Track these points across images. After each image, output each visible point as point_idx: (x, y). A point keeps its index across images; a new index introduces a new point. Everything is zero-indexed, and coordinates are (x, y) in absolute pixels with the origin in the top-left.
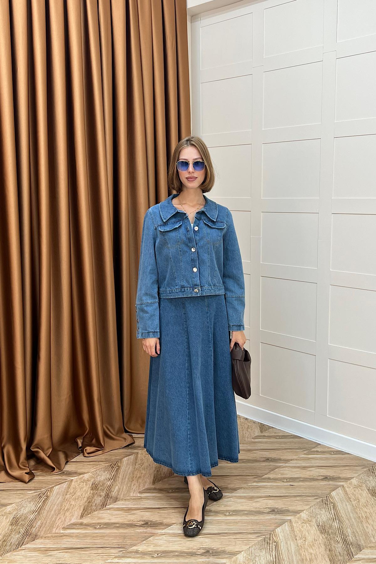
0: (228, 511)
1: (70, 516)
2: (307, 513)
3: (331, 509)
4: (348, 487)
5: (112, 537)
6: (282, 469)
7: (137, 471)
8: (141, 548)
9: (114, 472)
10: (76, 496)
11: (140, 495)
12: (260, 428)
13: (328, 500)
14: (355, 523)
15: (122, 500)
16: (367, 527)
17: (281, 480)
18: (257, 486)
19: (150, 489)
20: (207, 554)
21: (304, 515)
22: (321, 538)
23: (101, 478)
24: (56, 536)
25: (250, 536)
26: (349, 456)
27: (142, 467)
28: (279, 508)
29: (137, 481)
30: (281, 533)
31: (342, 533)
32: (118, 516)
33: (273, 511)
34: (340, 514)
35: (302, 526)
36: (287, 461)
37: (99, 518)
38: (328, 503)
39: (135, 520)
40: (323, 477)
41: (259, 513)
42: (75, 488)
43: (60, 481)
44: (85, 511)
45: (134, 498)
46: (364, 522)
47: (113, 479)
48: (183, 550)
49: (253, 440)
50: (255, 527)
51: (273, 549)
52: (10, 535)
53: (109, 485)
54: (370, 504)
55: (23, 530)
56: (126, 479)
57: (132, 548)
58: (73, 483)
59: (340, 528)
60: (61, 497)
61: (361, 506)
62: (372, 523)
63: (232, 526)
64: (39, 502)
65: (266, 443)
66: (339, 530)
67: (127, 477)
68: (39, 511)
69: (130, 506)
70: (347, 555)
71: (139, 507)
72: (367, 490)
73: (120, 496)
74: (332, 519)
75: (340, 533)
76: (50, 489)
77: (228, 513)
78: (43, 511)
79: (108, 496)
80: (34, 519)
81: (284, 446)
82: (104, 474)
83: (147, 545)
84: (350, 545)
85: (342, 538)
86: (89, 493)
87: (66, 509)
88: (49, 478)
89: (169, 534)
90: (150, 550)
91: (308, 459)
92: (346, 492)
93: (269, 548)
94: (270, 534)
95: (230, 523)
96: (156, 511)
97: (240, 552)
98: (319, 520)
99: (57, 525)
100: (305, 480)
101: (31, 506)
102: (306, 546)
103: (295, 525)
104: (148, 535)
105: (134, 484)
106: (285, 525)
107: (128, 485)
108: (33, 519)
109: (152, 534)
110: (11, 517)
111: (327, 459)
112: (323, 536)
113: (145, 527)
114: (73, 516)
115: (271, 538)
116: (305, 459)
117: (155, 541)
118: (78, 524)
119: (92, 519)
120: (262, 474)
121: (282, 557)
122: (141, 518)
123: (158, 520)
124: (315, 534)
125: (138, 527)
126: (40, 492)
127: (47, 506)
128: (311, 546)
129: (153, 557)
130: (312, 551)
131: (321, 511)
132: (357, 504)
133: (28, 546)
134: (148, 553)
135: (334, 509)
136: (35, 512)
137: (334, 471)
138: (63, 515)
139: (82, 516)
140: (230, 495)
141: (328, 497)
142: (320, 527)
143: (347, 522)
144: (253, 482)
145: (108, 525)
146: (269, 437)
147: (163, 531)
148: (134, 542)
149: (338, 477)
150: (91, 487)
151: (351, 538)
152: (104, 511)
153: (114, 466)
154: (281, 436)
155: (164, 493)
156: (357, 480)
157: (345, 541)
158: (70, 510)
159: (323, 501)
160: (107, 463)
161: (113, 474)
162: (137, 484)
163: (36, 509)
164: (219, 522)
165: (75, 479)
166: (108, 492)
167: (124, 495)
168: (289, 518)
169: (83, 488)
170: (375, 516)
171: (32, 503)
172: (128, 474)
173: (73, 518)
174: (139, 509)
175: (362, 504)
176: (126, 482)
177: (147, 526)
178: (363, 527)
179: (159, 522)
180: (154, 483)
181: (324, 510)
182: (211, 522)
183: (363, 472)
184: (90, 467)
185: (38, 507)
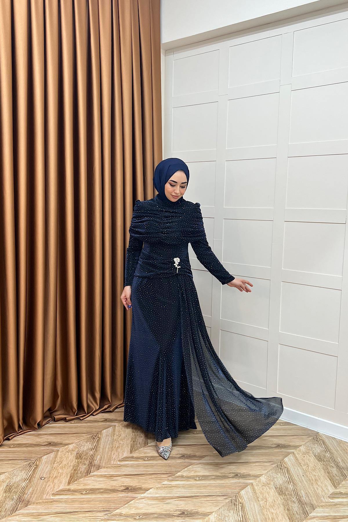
0: (198, 476)
1: (58, 483)
2: (266, 477)
3: (285, 473)
4: (298, 454)
5: (98, 501)
7: (116, 442)
8: (124, 511)
9: (95, 443)
10: (62, 465)
11: (120, 463)
13: (282, 465)
14: (307, 486)
15: (104, 467)
16: (317, 488)
19: (128, 458)
20: (183, 515)
21: (263, 479)
22: (279, 500)
23: (84, 448)
24: (47, 502)
25: (219, 498)
26: (296, 427)
27: (120, 438)
28: (242, 473)
29: (116, 451)
30: (245, 494)
31: (297, 494)
32: (101, 482)
33: (237, 476)
34: (293, 478)
35: (263, 489)
37: (85, 485)
38: (283, 468)
39: (117, 486)
40: (276, 446)
41: (225, 477)
42: (61, 458)
43: (47, 451)
44: (72, 479)
45: (115, 465)
46: (314, 484)
47: (95, 449)
48: (161, 512)
50: (222, 490)
51: (240, 510)
52: (4, 502)
54: (318, 468)
55: (16, 497)
56: (107, 449)
57: (115, 511)
58: (59, 453)
59: (294, 489)
60: (49, 466)
61: (310, 470)
62: (321, 485)
63: (202, 489)
64: (30, 471)
66: (294, 491)
67: (107, 447)
68: (30, 479)
69: (111, 473)
70: (303, 513)
71: (120, 474)
72: (314, 457)
73: (102, 464)
74: (287, 482)
75: (295, 494)
76: (39, 459)
77: (198, 478)
78: (34, 479)
79: (92, 464)
80: (26, 487)
82: (86, 444)
83: (129, 508)
84: (305, 505)
85: (297, 499)
86: (74, 462)
87: (54, 477)
88: (38, 449)
89: (148, 497)
90: (132, 512)
92: (296, 458)
93: (236, 509)
94: (236, 496)
95: (200, 487)
96: (135, 477)
97: (212, 513)
98: (276, 483)
99: (47, 491)
100: (261, 448)
101: (23, 475)
102: (268, 507)
103: (257, 488)
104: (129, 499)
105: (114, 454)
106: (248, 487)
107: (109, 455)
109: (132, 498)
110: (5, 485)
111: (278, 429)
112: (281, 497)
113: (127, 492)
114: (61, 483)
115: (237, 500)
117: (137, 505)
118: (66, 490)
119: (78, 485)
121: (247, 516)
122: (122, 484)
123: (137, 485)
124: (274, 496)
125: (120, 492)
126: (30, 462)
127: (37, 474)
128: (272, 506)
129: (135, 519)
130: (273, 511)
131: (277, 474)
132: (306, 469)
133: (21, 511)
134: (131, 515)
135: (288, 473)
136: (26, 480)
137: (284, 440)
138: (52, 482)
139: (69, 483)
140: (198, 462)
141: (282, 463)
142: (277, 489)
143: (300, 484)
145: (93, 491)
147: (143, 495)
148: (118, 505)
149: (288, 445)
150: (76, 457)
151: (304, 499)
152: (88, 478)
153: (95, 437)
155: (140, 461)
156: (304, 447)
157: (300, 501)
158: (58, 478)
159: (278, 467)
160: (88, 435)
161: (94, 444)
162: (116, 454)
163: (27, 477)
164: (191, 486)
165: (61, 449)
166: (91, 461)
167: (105, 463)
168: (251, 481)
169: (69, 457)
170: (323, 479)
171: (23, 472)
172: (108, 444)
173: (61, 485)
174: (119, 476)
175: (311, 468)
176: (106, 452)
177: (128, 490)
178: (314, 488)
179: (138, 487)
180: (131, 452)
181: (280, 474)
182: (184, 487)
183: (309, 440)
184: (74, 438)
185: (29, 475)
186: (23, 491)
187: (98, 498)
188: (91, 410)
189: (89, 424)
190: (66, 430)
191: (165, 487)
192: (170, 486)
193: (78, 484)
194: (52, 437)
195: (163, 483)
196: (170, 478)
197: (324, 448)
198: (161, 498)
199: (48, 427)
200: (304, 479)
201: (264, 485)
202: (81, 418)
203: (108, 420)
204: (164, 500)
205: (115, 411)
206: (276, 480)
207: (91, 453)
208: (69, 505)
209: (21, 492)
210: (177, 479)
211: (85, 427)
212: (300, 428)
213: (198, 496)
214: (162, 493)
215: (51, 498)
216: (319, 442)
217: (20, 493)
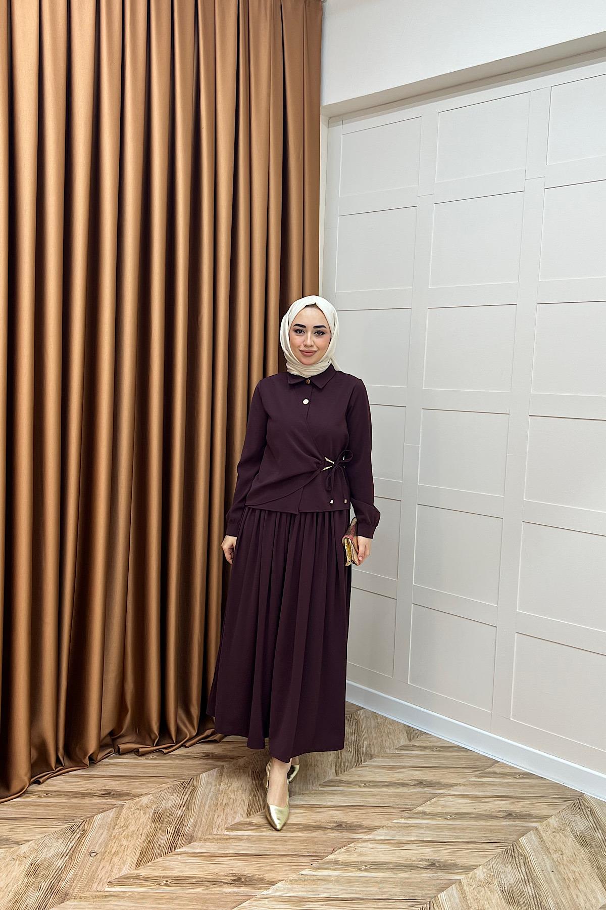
0: (365, 862)
1: (119, 863)
2: (485, 870)
3: (520, 864)
4: (545, 831)
5: (186, 900)
6: (442, 799)
7: (223, 795)
9: (187, 796)
10: (128, 832)
11: (228, 833)
12: (407, 733)
13: (516, 850)
14: (558, 889)
15: (200, 840)
16: (577, 895)
17: (443, 816)
18: (407, 825)
19: (242, 824)
21: (480, 873)
23: (166, 804)
24: (98, 897)
25: (399, 905)
26: (543, 782)
27: (230, 788)
28: (442, 861)
29: (223, 812)
30: (447, 900)
31: (540, 905)
32: (194, 865)
33: (433, 865)
34: (535, 874)
35: (479, 891)
36: (449, 786)
38: (516, 856)
39: (220, 874)
40: (505, 814)
41: (411, 867)
42: (127, 819)
43: (103, 806)
44: (143, 857)
45: (219, 837)
46: (572, 888)
47: (185, 806)
49: (397, 752)
50: (405, 890)
52: (25, 893)
53: (180, 815)
54: (580, 858)
55: (46, 885)
56: (207, 807)
58: (124, 811)
59: (536, 896)
60: (105, 833)
61: (565, 862)
62: (584, 889)
63: (370, 887)
64: (71, 840)
65: (417, 756)
66: (535, 899)
67: (207, 804)
68: (71, 854)
69: (212, 851)
71: (227, 852)
72: (573, 838)
73: (197, 833)
74: (524, 881)
75: (536, 904)
76: (88, 819)
77: (364, 867)
78: (78, 854)
79: (179, 832)
80: (63, 868)
81: (445, 762)
82: (171, 797)
86: (149, 827)
87: (113, 852)
88: (88, 802)
89: (274, 897)
91: (482, 784)
92: (541, 837)
94: (430, 903)
95: (367, 882)
96: (253, 860)
98: (503, 882)
99: (100, 877)
100: (479, 817)
101: (58, 846)
103: (468, 889)
104: (240, 898)
105: (218, 816)
106: (452, 888)
107: (209, 817)
108: (61, 868)
109: (247, 897)
110: (28, 862)
111: (509, 785)
112: (511, 907)
113: (237, 885)
114: (124, 863)
116: (477, 784)
118: (132, 877)
119: (153, 869)
120: (412, 805)
122: (230, 870)
123: (257, 874)
124: (499, 905)
125: (226, 885)
126: (73, 824)
127: (84, 846)
131: (505, 866)
132: (559, 859)
135: (525, 864)
136: (65, 855)
137: (521, 804)
138: (109, 861)
139: (138, 865)
140: (367, 837)
141: (514, 846)
142: (505, 894)
143: (546, 886)
144: (402, 817)
145: (179, 881)
146: (422, 748)
147: (265, 892)
149: (528, 814)
150: (152, 818)
152: (172, 857)
153: (187, 786)
154: (438, 747)
155: (264, 831)
156: (557, 819)
158: (120, 855)
159: (507, 853)
160: (176, 781)
161: (185, 798)
162: (223, 816)
163: (66, 851)
164: (349, 881)
165: (128, 804)
166: (177, 827)
167: (202, 831)
168: (458, 877)
169: (139, 819)
170: (588, 879)
171: (60, 841)
172: (209, 799)
173: (125, 868)
174: (226, 856)
175: (568, 859)
176: (205, 813)
177: (240, 883)
178: (571, 894)
179: (258, 878)
180: (249, 814)
181: (510, 867)
182: (338, 881)
183: (565, 807)
184: (150, 786)
185: (70, 847)
186: (58, 875)
187: (186, 894)
188: (182, 737)
189: (178, 762)
190: (138, 771)
191: (305, 880)
192: (314, 878)
193: (153, 866)
194: (112, 782)
195: (303, 872)
196: (315, 864)
197: (593, 822)
198: (297, 899)
199: (107, 763)
200: (553, 878)
201: (482, 884)
202: (165, 751)
203: (211, 756)
204: (302, 903)
205: (224, 740)
206: (502, 876)
207: (179, 814)
208: (135, 903)
209: (54, 876)
210: (327, 866)
211: (171, 767)
212: (550, 783)
213: (362, 899)
214: (301, 891)
215: (105, 890)
216: (583, 812)
217: (53, 878)
